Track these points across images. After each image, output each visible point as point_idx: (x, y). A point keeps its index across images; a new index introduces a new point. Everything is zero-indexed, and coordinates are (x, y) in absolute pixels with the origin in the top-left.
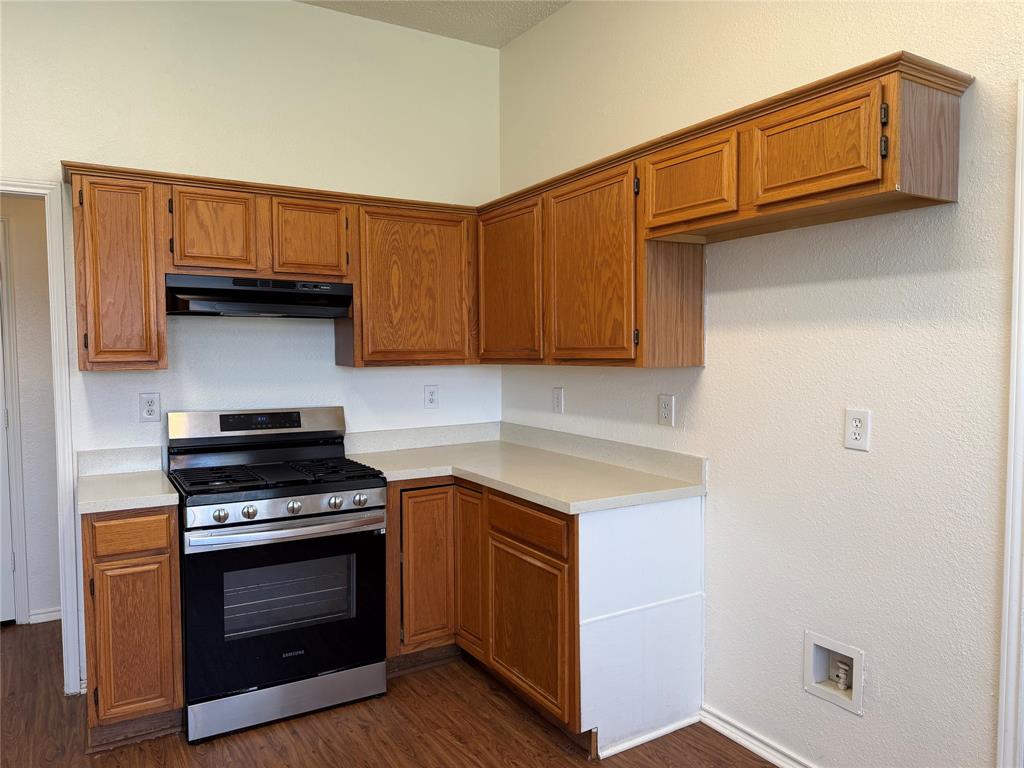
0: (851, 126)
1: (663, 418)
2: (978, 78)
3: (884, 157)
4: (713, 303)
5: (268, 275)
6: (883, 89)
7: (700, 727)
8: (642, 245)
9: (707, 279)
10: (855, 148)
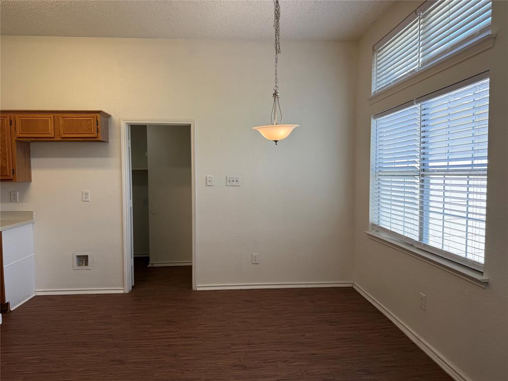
2: (112, 115)
3: (98, 132)
4: (34, 161)
6: (97, 117)
7: (36, 297)
8: (14, 142)
9: (31, 153)
10: (90, 129)
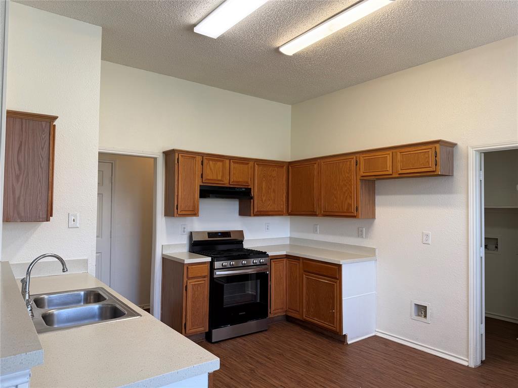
0: (427, 156)
1: (360, 235)
2: (458, 143)
3: (436, 165)
4: (378, 199)
5: (227, 185)
6: (435, 147)
7: (375, 336)
8: (358, 180)
9: (376, 191)
10: (428, 162)
